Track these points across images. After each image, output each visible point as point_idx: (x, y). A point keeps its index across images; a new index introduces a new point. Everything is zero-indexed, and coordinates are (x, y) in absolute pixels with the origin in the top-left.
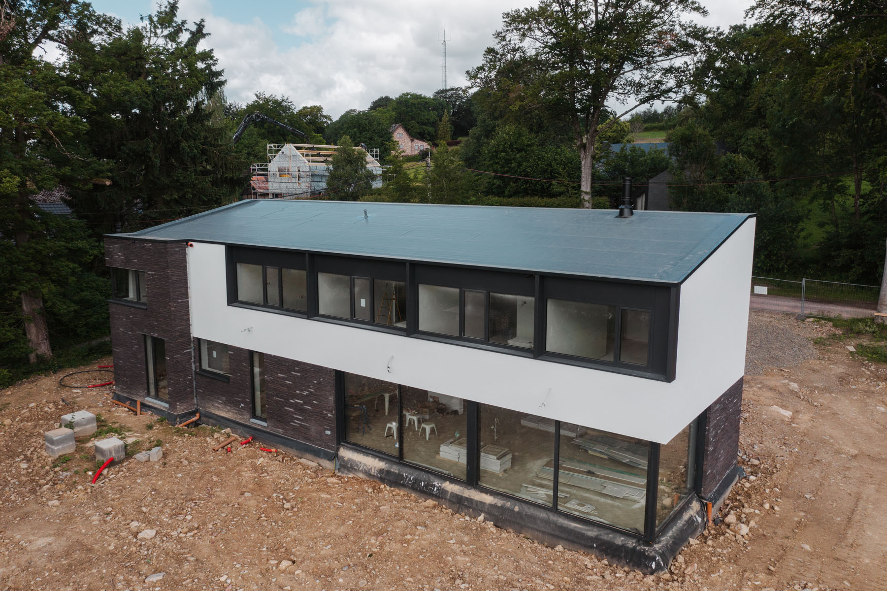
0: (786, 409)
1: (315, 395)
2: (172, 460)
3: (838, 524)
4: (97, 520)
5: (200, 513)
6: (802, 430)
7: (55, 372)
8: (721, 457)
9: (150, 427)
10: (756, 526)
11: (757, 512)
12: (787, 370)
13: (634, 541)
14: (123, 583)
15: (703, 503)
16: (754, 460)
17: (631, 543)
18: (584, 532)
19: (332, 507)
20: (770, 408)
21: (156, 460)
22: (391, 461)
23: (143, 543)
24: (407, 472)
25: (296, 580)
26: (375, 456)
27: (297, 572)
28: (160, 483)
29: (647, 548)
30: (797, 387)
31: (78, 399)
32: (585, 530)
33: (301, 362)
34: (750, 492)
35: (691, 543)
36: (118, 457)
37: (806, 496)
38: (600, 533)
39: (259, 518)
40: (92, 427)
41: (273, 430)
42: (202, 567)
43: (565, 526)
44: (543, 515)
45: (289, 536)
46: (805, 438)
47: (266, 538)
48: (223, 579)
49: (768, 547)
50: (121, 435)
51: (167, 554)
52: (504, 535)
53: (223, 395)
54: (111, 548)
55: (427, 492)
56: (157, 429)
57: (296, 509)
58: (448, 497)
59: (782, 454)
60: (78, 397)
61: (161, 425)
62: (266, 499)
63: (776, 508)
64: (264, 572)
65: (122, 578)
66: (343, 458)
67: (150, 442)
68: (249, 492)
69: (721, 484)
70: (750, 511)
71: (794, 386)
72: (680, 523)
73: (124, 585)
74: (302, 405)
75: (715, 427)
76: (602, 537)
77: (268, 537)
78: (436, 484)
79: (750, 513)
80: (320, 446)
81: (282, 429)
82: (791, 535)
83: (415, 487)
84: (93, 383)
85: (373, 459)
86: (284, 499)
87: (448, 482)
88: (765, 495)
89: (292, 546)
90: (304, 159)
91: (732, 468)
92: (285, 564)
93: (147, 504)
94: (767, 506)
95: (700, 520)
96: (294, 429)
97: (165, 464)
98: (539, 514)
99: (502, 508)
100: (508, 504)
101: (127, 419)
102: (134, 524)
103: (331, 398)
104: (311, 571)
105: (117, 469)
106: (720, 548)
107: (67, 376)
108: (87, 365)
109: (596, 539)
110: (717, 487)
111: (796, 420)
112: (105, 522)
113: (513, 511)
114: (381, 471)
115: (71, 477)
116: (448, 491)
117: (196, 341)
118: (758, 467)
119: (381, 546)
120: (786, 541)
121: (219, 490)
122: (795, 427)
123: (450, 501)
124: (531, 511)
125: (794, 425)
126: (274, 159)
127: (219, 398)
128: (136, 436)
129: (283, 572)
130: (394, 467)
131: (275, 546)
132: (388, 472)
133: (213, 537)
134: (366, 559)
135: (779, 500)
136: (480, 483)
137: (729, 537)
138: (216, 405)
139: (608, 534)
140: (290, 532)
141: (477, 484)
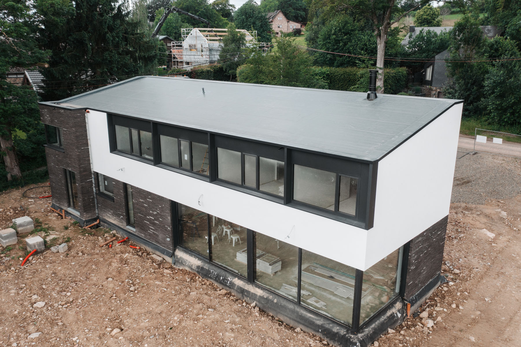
0: (492, 232)
1: (160, 215)
2: (73, 252)
3: (502, 322)
4: (13, 293)
5: (77, 291)
6: (498, 249)
7: (22, 187)
8: (423, 272)
9: (66, 228)
10: (441, 321)
11: (445, 310)
12: (502, 202)
13: (345, 330)
14: (15, 338)
15: (404, 303)
16: (457, 270)
17: (343, 332)
18: (314, 321)
19: (159, 291)
20: (480, 230)
21: (63, 252)
22: (205, 261)
23: (35, 311)
24: (213, 270)
25: (119, 343)
26: (196, 257)
27: (120, 338)
28: (59, 268)
29: (352, 336)
30: (506, 215)
31: (31, 206)
32: (316, 319)
33: (152, 193)
34: (446, 294)
35: (389, 332)
36: (40, 249)
37: (486, 299)
38: (324, 322)
39: (112, 297)
40: (31, 227)
41: (138, 234)
42: (65, 330)
43: (303, 315)
44: (291, 306)
45: (125, 311)
46: (499, 255)
47: (111, 311)
48: (74, 339)
49: (445, 337)
50: (47, 233)
51: (47, 319)
52: (263, 319)
53: (111, 210)
54: (16, 312)
55: (223, 283)
56: (71, 229)
57: (136, 292)
58: (236, 288)
59: (478, 267)
60: (31, 204)
61: (74, 227)
62: (120, 283)
63: (461, 307)
64: (101, 335)
65: (15, 334)
66: (177, 256)
67: (64, 239)
68: (111, 278)
69: (423, 289)
70: (440, 310)
71: (504, 214)
72: (383, 318)
73: (15, 339)
74: (153, 220)
75: (417, 253)
76: (325, 326)
77: (112, 310)
78: (229, 279)
79: (440, 311)
80: (165, 247)
81: (144, 234)
82: (464, 328)
83: (217, 279)
84: (43, 195)
85: (194, 259)
86: (132, 283)
87: (237, 278)
88: (455, 297)
89: (125, 318)
90: (205, 38)
91: (436, 277)
92: (116, 331)
93: (47, 283)
94: (454, 306)
95: (399, 315)
96: (150, 235)
97: (68, 255)
98: (289, 305)
99: (267, 299)
100: (271, 297)
101: (55, 221)
102: (35, 297)
103: (169, 218)
104: (129, 338)
105: (38, 257)
106: (409, 336)
107: (29, 189)
108: (43, 182)
109: (321, 327)
110: (419, 292)
111: (497, 241)
112: (18, 294)
113: (273, 302)
114: (198, 267)
115: (9, 261)
116: (236, 285)
117: (95, 174)
118: (459, 275)
119: (180, 322)
120: (459, 333)
121: (94, 275)
122: (494, 246)
123: (236, 291)
124: (284, 303)
125: (493, 245)
126: (186, 39)
127: (109, 211)
128: (56, 234)
129: (112, 337)
130: (206, 265)
131: (115, 317)
132: (202, 268)
133: (78, 309)
134: (168, 331)
135: (465, 301)
136: (256, 281)
137: (419, 329)
138: (108, 215)
139: (329, 324)
140: (127, 309)
141: (254, 281)
